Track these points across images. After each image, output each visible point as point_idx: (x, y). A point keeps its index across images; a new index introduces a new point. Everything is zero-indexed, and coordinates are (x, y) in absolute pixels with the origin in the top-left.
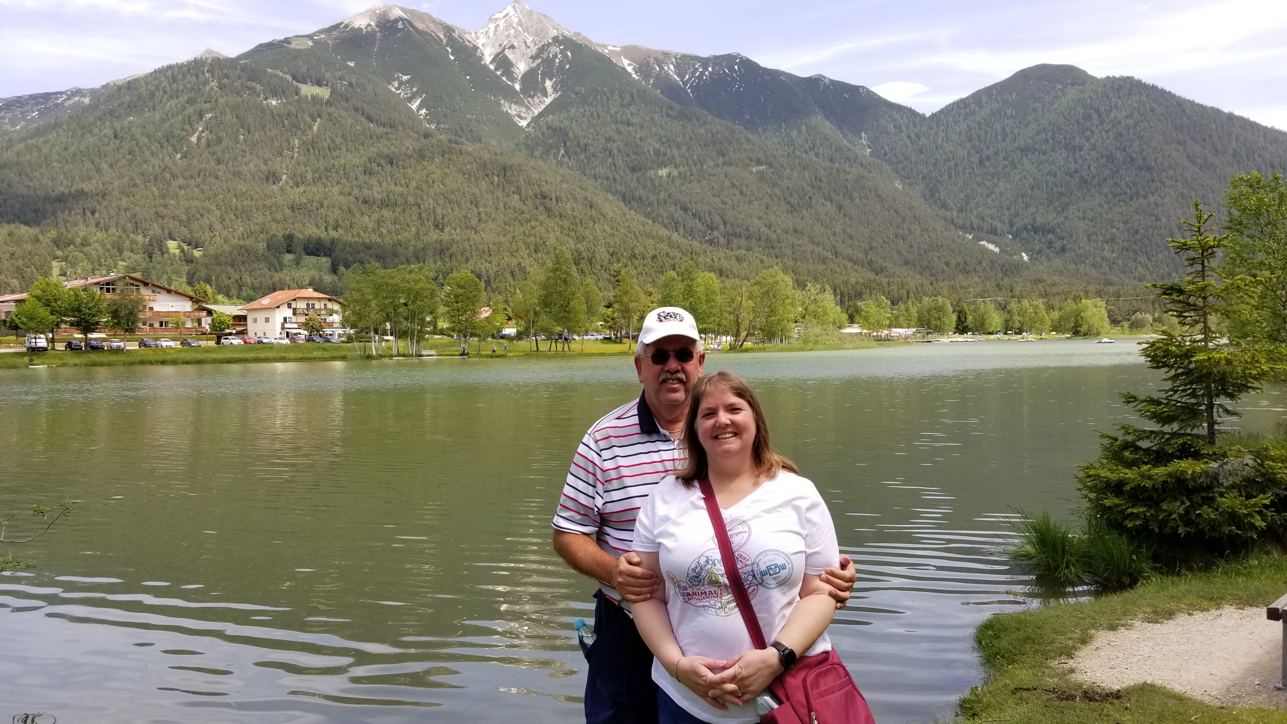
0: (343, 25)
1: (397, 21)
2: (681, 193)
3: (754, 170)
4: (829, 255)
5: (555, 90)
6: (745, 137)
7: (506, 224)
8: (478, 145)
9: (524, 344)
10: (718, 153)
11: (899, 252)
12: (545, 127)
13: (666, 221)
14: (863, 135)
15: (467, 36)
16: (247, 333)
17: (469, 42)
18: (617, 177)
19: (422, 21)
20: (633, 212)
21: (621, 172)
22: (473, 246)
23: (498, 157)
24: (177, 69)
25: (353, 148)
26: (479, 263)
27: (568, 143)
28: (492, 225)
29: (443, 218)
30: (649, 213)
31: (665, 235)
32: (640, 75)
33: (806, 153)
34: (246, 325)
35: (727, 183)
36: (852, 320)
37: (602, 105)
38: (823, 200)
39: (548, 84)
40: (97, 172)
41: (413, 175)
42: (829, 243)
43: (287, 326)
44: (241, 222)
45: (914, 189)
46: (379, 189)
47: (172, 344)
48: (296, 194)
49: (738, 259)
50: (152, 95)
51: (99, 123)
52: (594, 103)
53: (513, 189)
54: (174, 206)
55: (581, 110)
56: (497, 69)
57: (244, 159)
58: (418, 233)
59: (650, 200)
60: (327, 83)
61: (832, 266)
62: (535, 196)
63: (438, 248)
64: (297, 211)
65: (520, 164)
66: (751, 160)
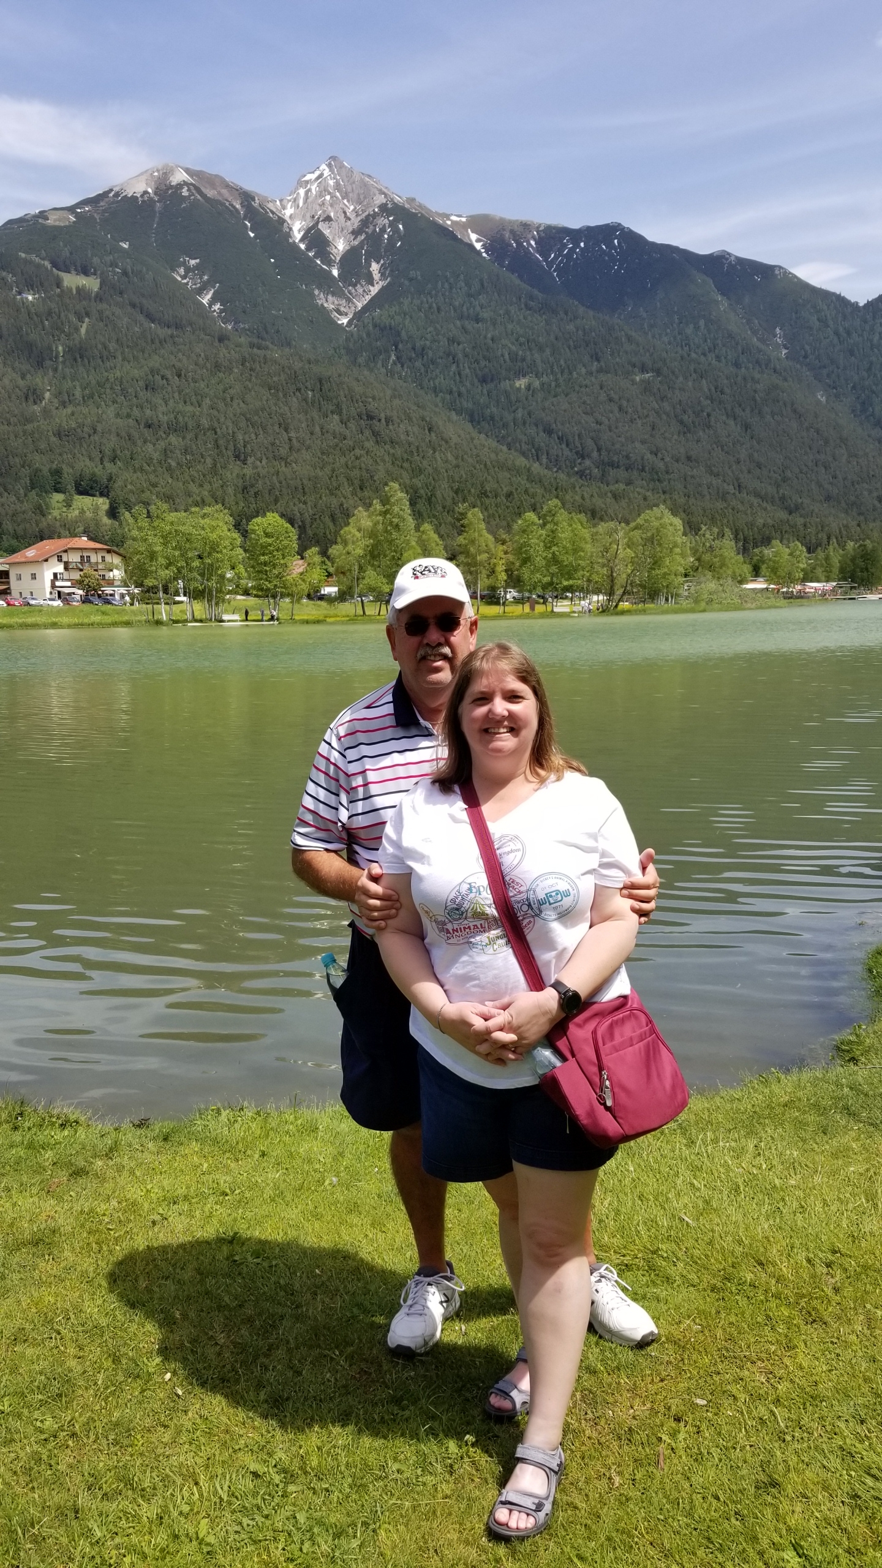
0: (113, 193)
1: (180, 186)
2: (544, 409)
3: (638, 378)
4: (731, 488)
5: (383, 275)
6: (626, 335)
7: (323, 453)
8: (286, 350)
9: (347, 608)
10: (592, 357)
11: (820, 485)
12: (370, 325)
13: (525, 447)
14: (778, 331)
15: (270, 206)
16: (10, 593)
17: (273, 213)
18: (463, 390)
19: (213, 186)
20: (482, 436)
22: (284, 482)
23: (312, 366)
25: (131, 355)
26: (291, 503)
27: (400, 346)
28: (306, 455)
29: (245, 446)
30: (503, 437)
31: (523, 465)
32: (492, 255)
33: (704, 354)
34: (8, 583)
35: (603, 397)
36: (756, 572)
37: (444, 295)
38: (724, 418)
39: (375, 267)
41: (206, 390)
42: (730, 474)
43: (58, 584)
45: (842, 401)
46: (164, 409)
48: (63, 417)
49: (615, 497)
52: (434, 292)
53: (331, 408)
55: (417, 302)
56: (308, 249)
58: (215, 465)
59: (504, 420)
60: (95, 270)
61: (734, 503)
62: (360, 416)
63: (240, 485)
64: (64, 438)
65: (340, 376)
66: (634, 366)
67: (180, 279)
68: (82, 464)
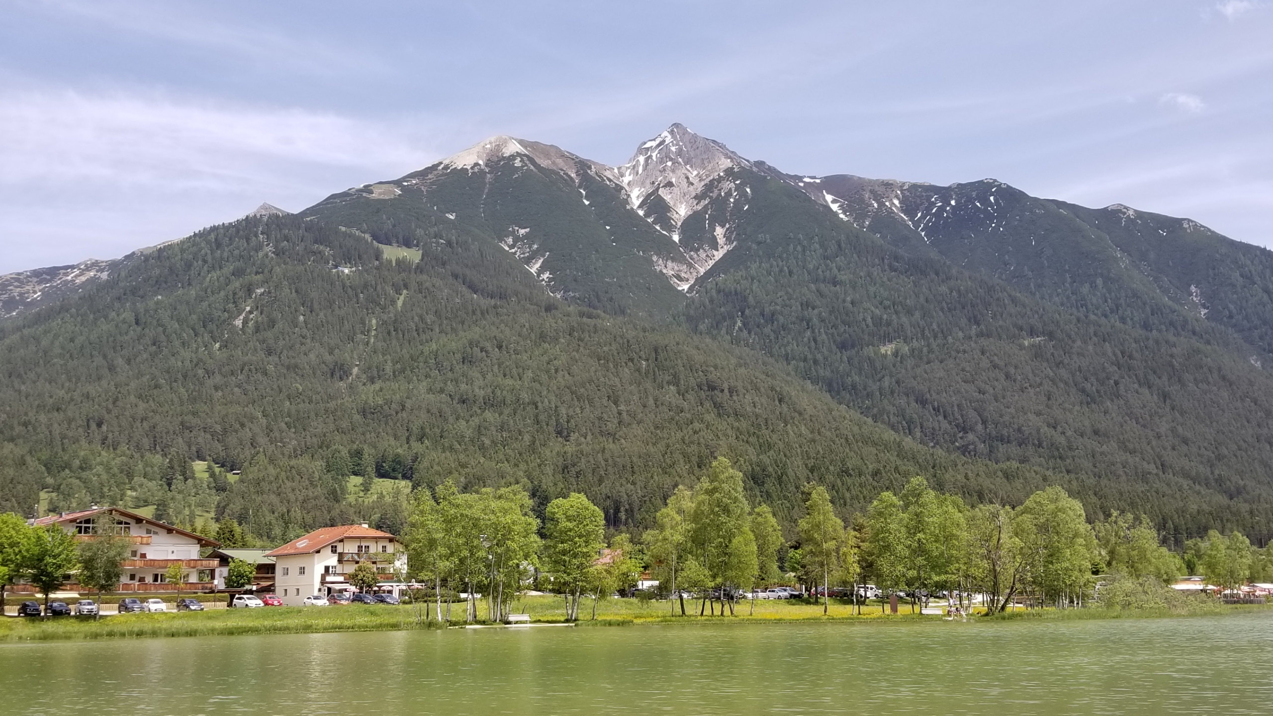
0: (442, 166)
1: (513, 157)
2: (915, 378)
3: (1026, 343)
4: (1152, 468)
5: (728, 240)
6: (1010, 296)
7: (657, 428)
8: (620, 319)
9: (664, 606)
10: (970, 321)
12: (714, 291)
13: (894, 419)
14: (1193, 288)
15: (608, 174)
16: (274, 591)
17: (610, 180)
18: (819, 357)
19: (547, 155)
20: (843, 407)
21: (825, 350)
22: (610, 461)
23: (647, 334)
24: (222, 231)
25: (449, 328)
26: (618, 484)
27: (747, 312)
28: (637, 430)
29: (568, 422)
30: (868, 408)
31: (892, 439)
32: (851, 215)
33: (1106, 316)
34: (274, 578)
35: (985, 363)
36: (1191, 569)
37: (796, 258)
38: (1136, 386)
39: (719, 231)
40: (110, 369)
41: (529, 362)
42: (1150, 451)
43: (328, 579)
44: (295, 433)
46: (482, 383)
47: (163, 606)
48: (369, 394)
49: (1007, 476)
50: (188, 266)
51: (117, 305)
52: (785, 255)
53: (667, 378)
54: (207, 414)
55: (765, 265)
56: (647, 215)
57: (303, 348)
58: (534, 443)
59: (869, 389)
60: (418, 242)
61: (1157, 485)
62: (700, 386)
63: (560, 463)
64: (369, 416)
65: (678, 344)
66: (1021, 329)
67: (507, 248)
68: (386, 444)
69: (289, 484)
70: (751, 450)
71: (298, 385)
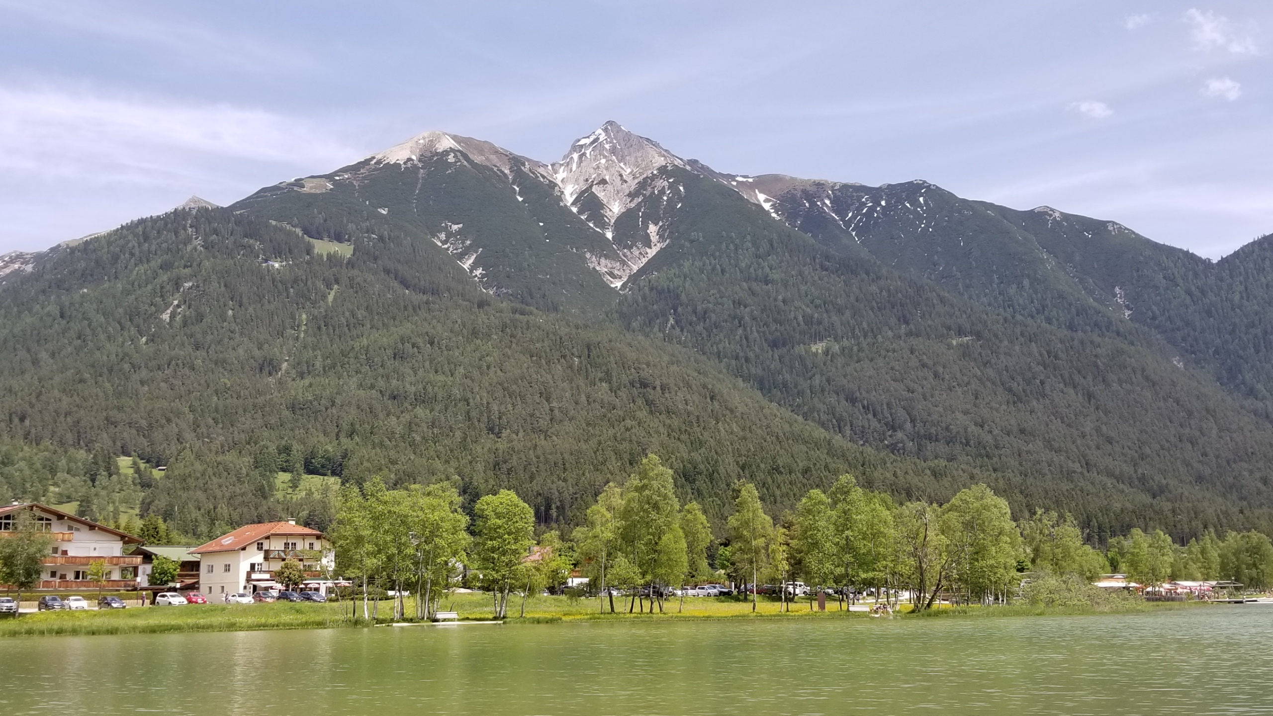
0: (375, 161)
1: (446, 153)
2: (845, 376)
3: (954, 342)
4: (1077, 467)
5: (662, 237)
6: (939, 296)
7: (588, 424)
8: (553, 315)
10: (899, 320)
11: (1188, 464)
12: (647, 288)
13: (824, 417)
14: (1117, 290)
15: (542, 170)
16: (198, 589)
17: (543, 177)
18: (751, 355)
19: (481, 152)
20: (774, 405)
21: (757, 349)
22: (542, 458)
23: (580, 331)
24: (150, 224)
25: (380, 323)
26: (549, 481)
27: (680, 309)
28: (568, 426)
29: (500, 418)
30: (799, 406)
31: (822, 437)
32: (783, 214)
33: (1033, 317)
34: (198, 575)
35: (914, 362)
36: (1114, 567)
37: (728, 256)
38: (1062, 386)
39: (653, 229)
40: (33, 363)
41: (461, 358)
42: (1075, 450)
43: (254, 576)
44: (222, 428)
45: (1203, 367)
46: (413, 379)
47: (84, 604)
48: (299, 389)
49: (935, 474)
50: (115, 259)
51: (42, 298)
52: (717, 254)
53: (600, 375)
54: (133, 409)
55: (698, 264)
56: (580, 212)
57: (232, 343)
58: (465, 439)
59: (800, 387)
60: (349, 237)
61: (1082, 483)
62: (632, 384)
63: (491, 460)
64: (298, 412)
65: (610, 341)
66: (949, 328)
67: (439, 244)
68: (315, 440)
69: (215, 480)
70: (682, 447)
71: (226, 381)
